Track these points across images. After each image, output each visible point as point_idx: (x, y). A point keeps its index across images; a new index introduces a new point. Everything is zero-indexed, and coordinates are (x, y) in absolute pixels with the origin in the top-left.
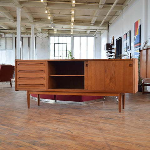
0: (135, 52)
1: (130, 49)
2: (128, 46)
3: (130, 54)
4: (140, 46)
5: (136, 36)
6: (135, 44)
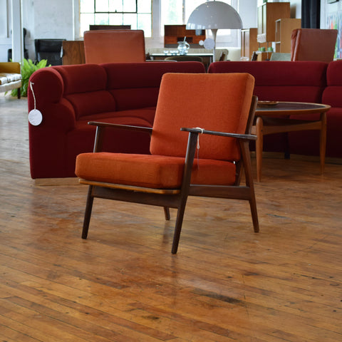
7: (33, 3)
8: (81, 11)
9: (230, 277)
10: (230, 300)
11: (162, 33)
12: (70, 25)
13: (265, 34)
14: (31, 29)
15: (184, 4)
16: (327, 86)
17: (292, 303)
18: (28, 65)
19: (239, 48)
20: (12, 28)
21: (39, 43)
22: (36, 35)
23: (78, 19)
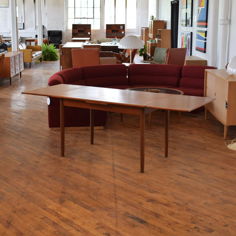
0: (199, 33)
1: (192, 26)
2: (189, 20)
3: (192, 33)
4: (206, 27)
5: (200, 8)
6: (199, 21)
7: (47, 14)
8: (69, 17)
9: (141, 203)
10: (142, 222)
11: (105, 28)
12: (64, 24)
13: (152, 34)
14: (46, 26)
15: (115, 15)
16: (182, 77)
17: (169, 224)
18: (45, 46)
19: (140, 35)
20: (37, 25)
21: (49, 32)
22: (48, 29)
23: (67, 21)
